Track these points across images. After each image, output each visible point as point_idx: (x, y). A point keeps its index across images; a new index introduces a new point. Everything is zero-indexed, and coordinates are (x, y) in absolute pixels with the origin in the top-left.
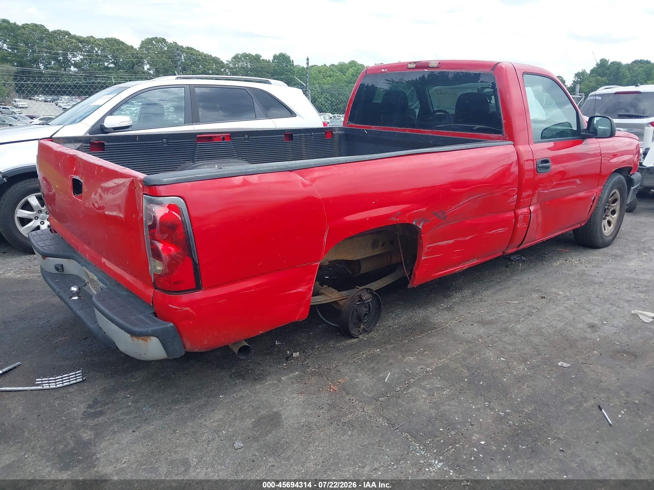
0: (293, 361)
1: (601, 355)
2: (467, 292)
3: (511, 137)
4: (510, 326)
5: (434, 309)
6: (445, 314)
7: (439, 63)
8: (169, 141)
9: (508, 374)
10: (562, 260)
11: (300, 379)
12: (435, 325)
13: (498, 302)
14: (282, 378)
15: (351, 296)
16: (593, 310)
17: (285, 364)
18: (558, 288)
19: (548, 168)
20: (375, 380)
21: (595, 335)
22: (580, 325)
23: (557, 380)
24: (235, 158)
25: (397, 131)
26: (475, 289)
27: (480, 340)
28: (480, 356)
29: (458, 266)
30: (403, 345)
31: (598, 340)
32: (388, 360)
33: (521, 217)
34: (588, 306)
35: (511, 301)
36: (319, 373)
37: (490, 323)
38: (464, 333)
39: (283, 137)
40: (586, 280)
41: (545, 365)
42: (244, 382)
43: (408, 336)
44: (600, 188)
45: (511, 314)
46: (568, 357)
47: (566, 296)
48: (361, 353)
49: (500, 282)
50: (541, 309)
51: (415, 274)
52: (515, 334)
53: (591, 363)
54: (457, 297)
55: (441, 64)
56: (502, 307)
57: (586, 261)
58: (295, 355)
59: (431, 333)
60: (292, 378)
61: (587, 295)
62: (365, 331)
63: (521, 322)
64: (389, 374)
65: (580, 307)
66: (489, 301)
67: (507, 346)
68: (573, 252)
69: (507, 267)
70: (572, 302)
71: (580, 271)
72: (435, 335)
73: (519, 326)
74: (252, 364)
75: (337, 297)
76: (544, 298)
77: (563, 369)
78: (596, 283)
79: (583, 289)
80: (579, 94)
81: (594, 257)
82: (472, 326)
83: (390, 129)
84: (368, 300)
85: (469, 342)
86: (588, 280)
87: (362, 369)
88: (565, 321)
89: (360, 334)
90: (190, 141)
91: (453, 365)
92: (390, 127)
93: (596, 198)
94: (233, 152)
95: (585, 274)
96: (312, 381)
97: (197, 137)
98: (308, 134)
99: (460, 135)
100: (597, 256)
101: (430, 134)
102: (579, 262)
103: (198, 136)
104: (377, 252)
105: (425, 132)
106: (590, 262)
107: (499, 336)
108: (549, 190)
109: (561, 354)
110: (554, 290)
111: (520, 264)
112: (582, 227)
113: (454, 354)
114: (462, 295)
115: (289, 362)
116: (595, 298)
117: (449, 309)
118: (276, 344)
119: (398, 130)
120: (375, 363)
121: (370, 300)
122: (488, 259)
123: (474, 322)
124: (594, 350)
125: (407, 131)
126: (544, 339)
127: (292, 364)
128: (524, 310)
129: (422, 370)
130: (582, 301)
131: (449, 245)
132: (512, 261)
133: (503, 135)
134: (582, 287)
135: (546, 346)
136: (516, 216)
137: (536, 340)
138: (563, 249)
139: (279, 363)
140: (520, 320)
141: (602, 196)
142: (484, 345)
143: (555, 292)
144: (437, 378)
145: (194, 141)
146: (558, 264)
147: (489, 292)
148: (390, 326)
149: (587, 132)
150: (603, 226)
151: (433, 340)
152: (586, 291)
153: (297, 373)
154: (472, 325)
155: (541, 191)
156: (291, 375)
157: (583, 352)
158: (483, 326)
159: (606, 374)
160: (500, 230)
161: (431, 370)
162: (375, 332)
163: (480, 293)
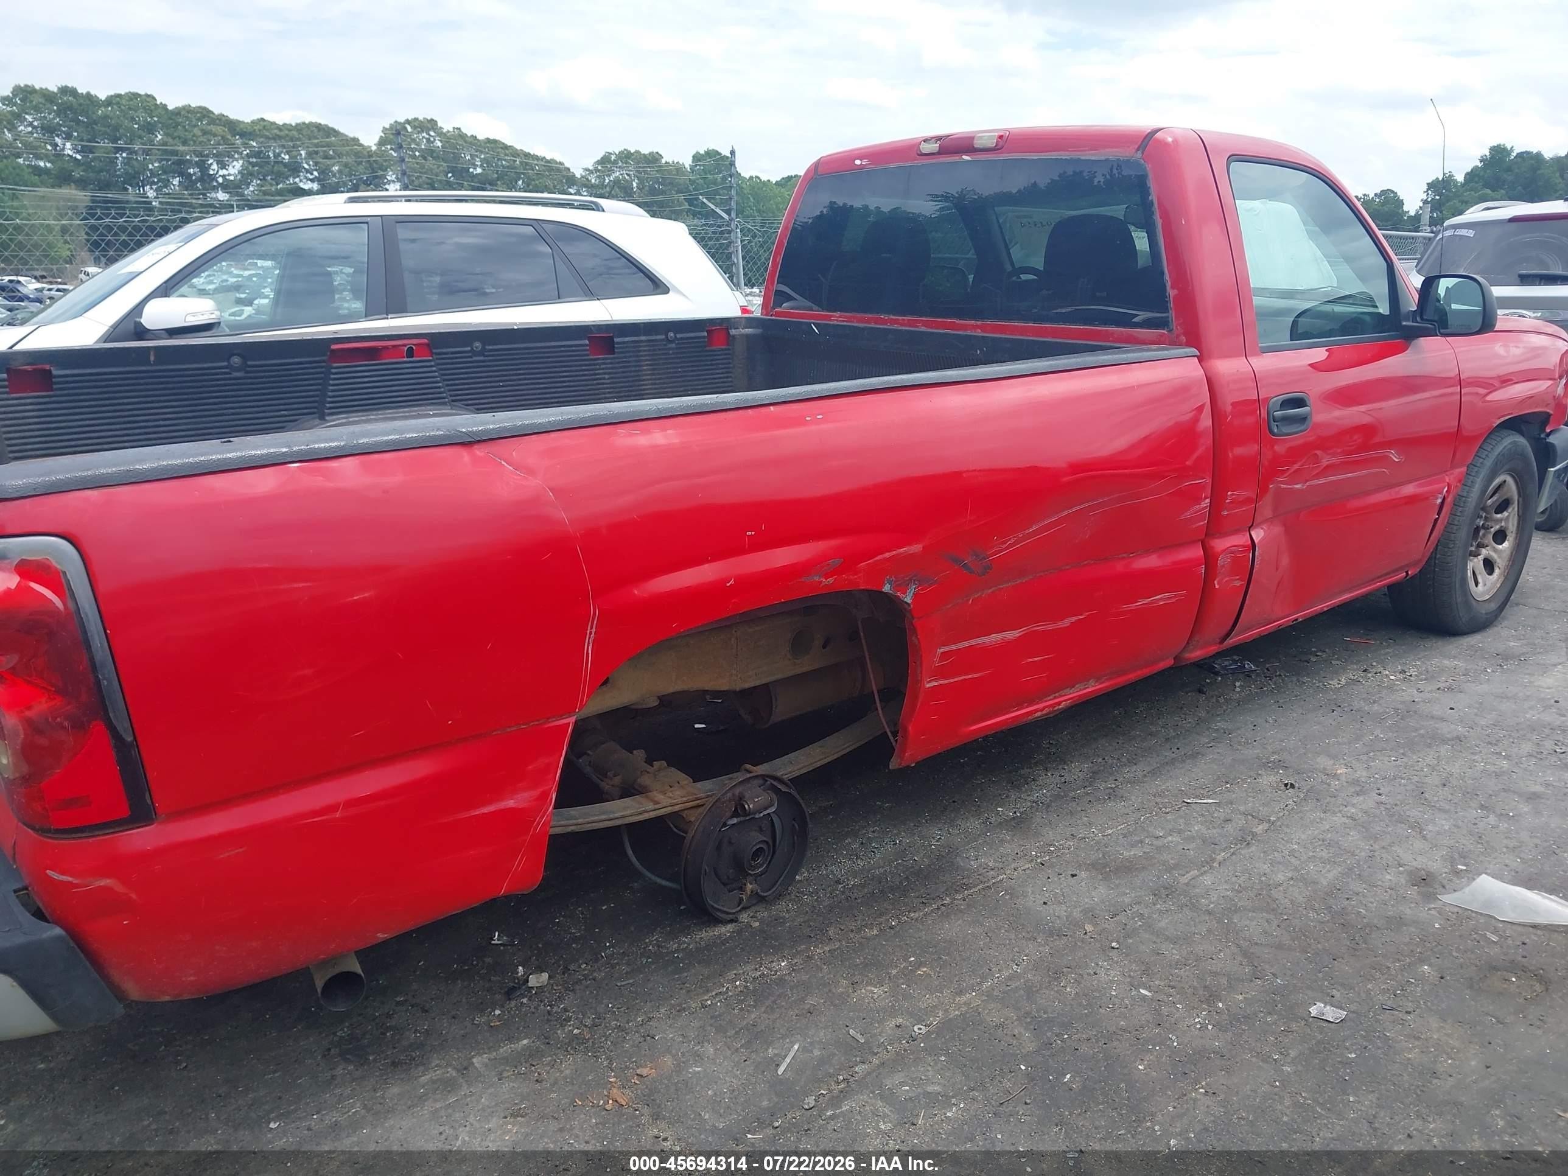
0: (525, 1000)
1: (1442, 978)
2: (1077, 770)
3: (1193, 337)
4: (1184, 880)
5: (974, 824)
6: (1002, 841)
7: (1001, 137)
8: (249, 363)
9: (1154, 1046)
10: (1354, 670)
11: (528, 1065)
12: (969, 877)
13: (1158, 800)
14: (475, 1060)
15: (712, 800)
16: (1430, 827)
17: (497, 1012)
18: (1334, 757)
19: (1303, 419)
20: (750, 1070)
21: (1429, 909)
22: (1388, 877)
23: (1300, 1068)
24: (444, 404)
25: (895, 327)
26: (1100, 760)
27: (1089, 928)
28: (1079, 983)
29: (1041, 700)
30: (860, 943)
31: (1437, 926)
32: (803, 1000)
33: (1223, 561)
34: (1414, 813)
35: (1197, 797)
36: (590, 1043)
37: (1128, 868)
38: (1045, 903)
39: (587, 345)
40: (1416, 730)
41: (1270, 1013)
42: (358, 1074)
43: (881, 915)
44: (1458, 471)
45: (1192, 839)
46: (1342, 985)
47: (1356, 782)
48: (731, 975)
49: (1174, 737)
50: (1279, 823)
51: (905, 730)
52: (1194, 907)
53: (1410, 1006)
54: (1047, 783)
55: (1006, 142)
56: (1169, 817)
57: (1421, 674)
58: (534, 981)
59: (952, 903)
60: (506, 1060)
61: (1416, 778)
62: (759, 899)
63: (1215, 865)
64: (796, 1047)
65: (1393, 815)
66: (1133, 798)
67: (1166, 948)
68: (1389, 646)
69: (1200, 691)
70: (1368, 802)
71: (1403, 702)
72: (961, 911)
73: (1207, 880)
74: (404, 1008)
75: (679, 800)
76: (1292, 786)
77: (1321, 1030)
78: (1444, 741)
79: (1405, 760)
80: (1429, 229)
81: (1446, 662)
82: (1073, 880)
83: (877, 321)
84: (766, 809)
85: (1055, 933)
86: (1422, 732)
87: (720, 1030)
88: (1344, 861)
89: (744, 909)
90: (310, 362)
91: (994, 1015)
92: (877, 316)
93: (1449, 500)
94: (439, 387)
95: (1415, 712)
96: (562, 1072)
97: (333, 351)
98: (659, 337)
99: (1054, 333)
100: (1454, 657)
101: (979, 333)
102: (1401, 676)
103: (334, 347)
104: (806, 664)
105: (964, 327)
106: (1433, 677)
107: (1146, 912)
108: (1307, 481)
109: (1320, 975)
110: (1323, 761)
111: (1238, 684)
112: (1409, 581)
113: (1006, 974)
114: (1063, 780)
115: (513, 1003)
116: (1436, 786)
117: (1018, 824)
118: (496, 942)
119: (895, 322)
120: (763, 1009)
121: (772, 810)
122: (1132, 677)
123: (1080, 866)
124: (1422, 961)
125: (922, 325)
126: (1276, 922)
127: (520, 1011)
128: (1229, 827)
129: (899, 1032)
130: (1399, 797)
131: (1007, 644)
132: (1217, 674)
133: (1170, 331)
134: (1403, 754)
135: (1280, 947)
136: (1210, 559)
137: (1253, 926)
138: (1361, 638)
139: (481, 1007)
140: (1213, 860)
141: (1465, 494)
142: (1098, 945)
143: (1324, 769)
144: (936, 1062)
145: (324, 361)
146: (1343, 682)
147: (1139, 770)
148: (838, 882)
149: (1418, 319)
150: (1470, 574)
151: (952, 929)
152: (1412, 766)
153: (525, 1042)
154: (1073, 876)
155: (1283, 486)
156: (505, 1050)
157: (1388, 968)
158: (1105, 879)
159: (1453, 1049)
160: (1160, 599)
161: (924, 1030)
162: (790, 900)
163: (1111, 774)
